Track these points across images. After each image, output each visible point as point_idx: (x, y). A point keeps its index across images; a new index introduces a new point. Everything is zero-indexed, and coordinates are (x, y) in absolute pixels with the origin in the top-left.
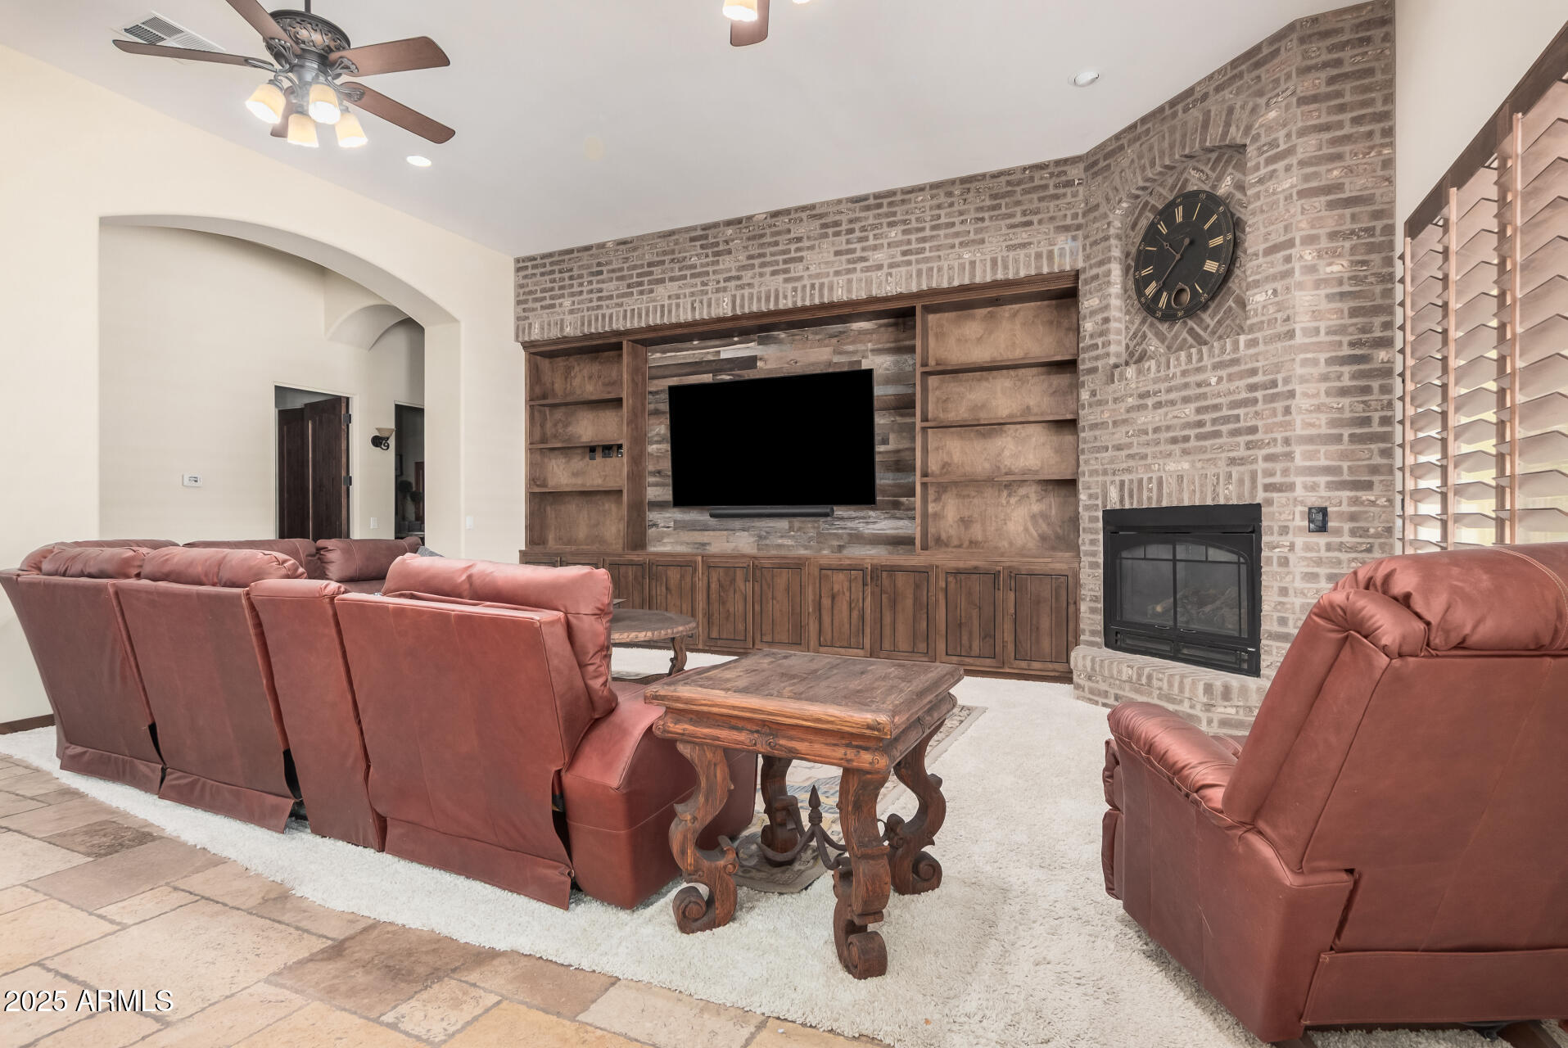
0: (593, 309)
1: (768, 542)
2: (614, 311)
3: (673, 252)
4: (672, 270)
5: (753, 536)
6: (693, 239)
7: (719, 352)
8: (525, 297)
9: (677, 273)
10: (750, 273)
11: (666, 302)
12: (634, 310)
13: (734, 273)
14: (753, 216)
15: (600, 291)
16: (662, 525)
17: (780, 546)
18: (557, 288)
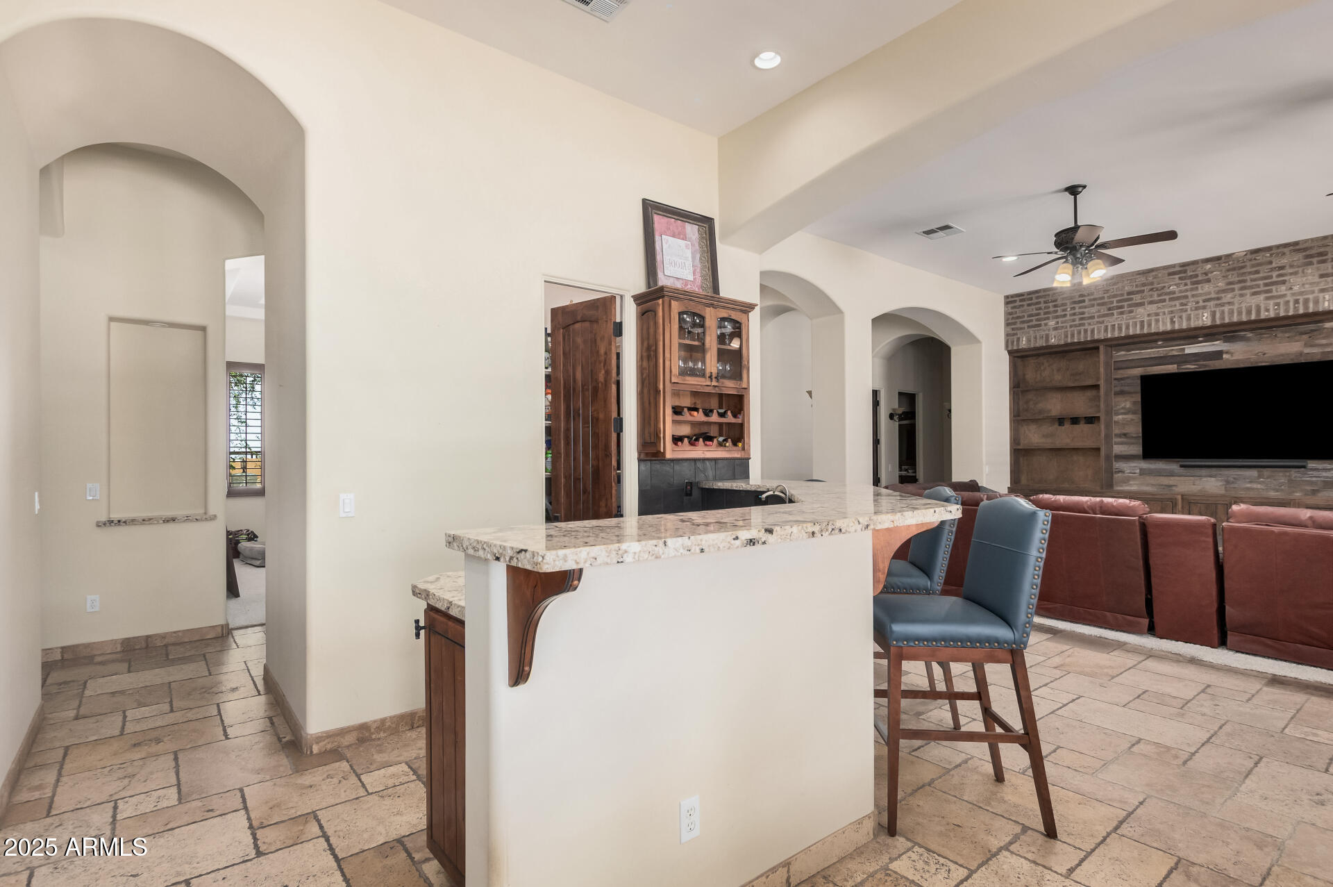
0: (1076, 326)
1: (1236, 486)
2: (1096, 327)
3: (1152, 284)
4: (1151, 296)
5: (1221, 481)
6: (1170, 274)
7: (1184, 349)
8: (1014, 321)
9: (1156, 298)
10: (1230, 295)
11: (1146, 319)
12: (1114, 325)
13: (1213, 295)
14: (1234, 254)
15: (1083, 313)
16: (1128, 471)
17: (1248, 489)
18: (1042, 314)
